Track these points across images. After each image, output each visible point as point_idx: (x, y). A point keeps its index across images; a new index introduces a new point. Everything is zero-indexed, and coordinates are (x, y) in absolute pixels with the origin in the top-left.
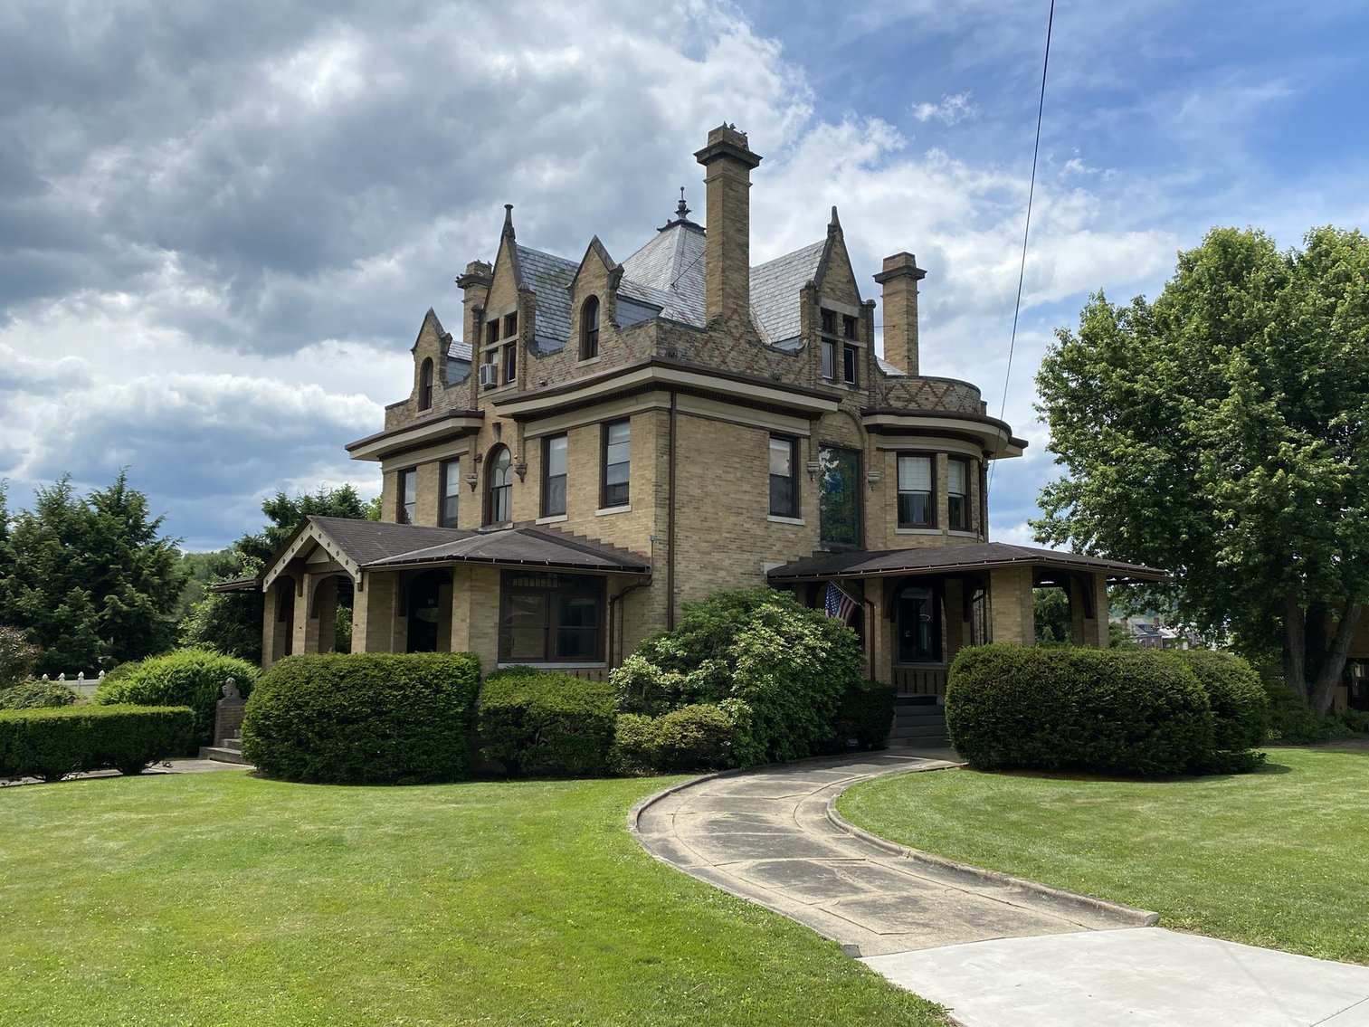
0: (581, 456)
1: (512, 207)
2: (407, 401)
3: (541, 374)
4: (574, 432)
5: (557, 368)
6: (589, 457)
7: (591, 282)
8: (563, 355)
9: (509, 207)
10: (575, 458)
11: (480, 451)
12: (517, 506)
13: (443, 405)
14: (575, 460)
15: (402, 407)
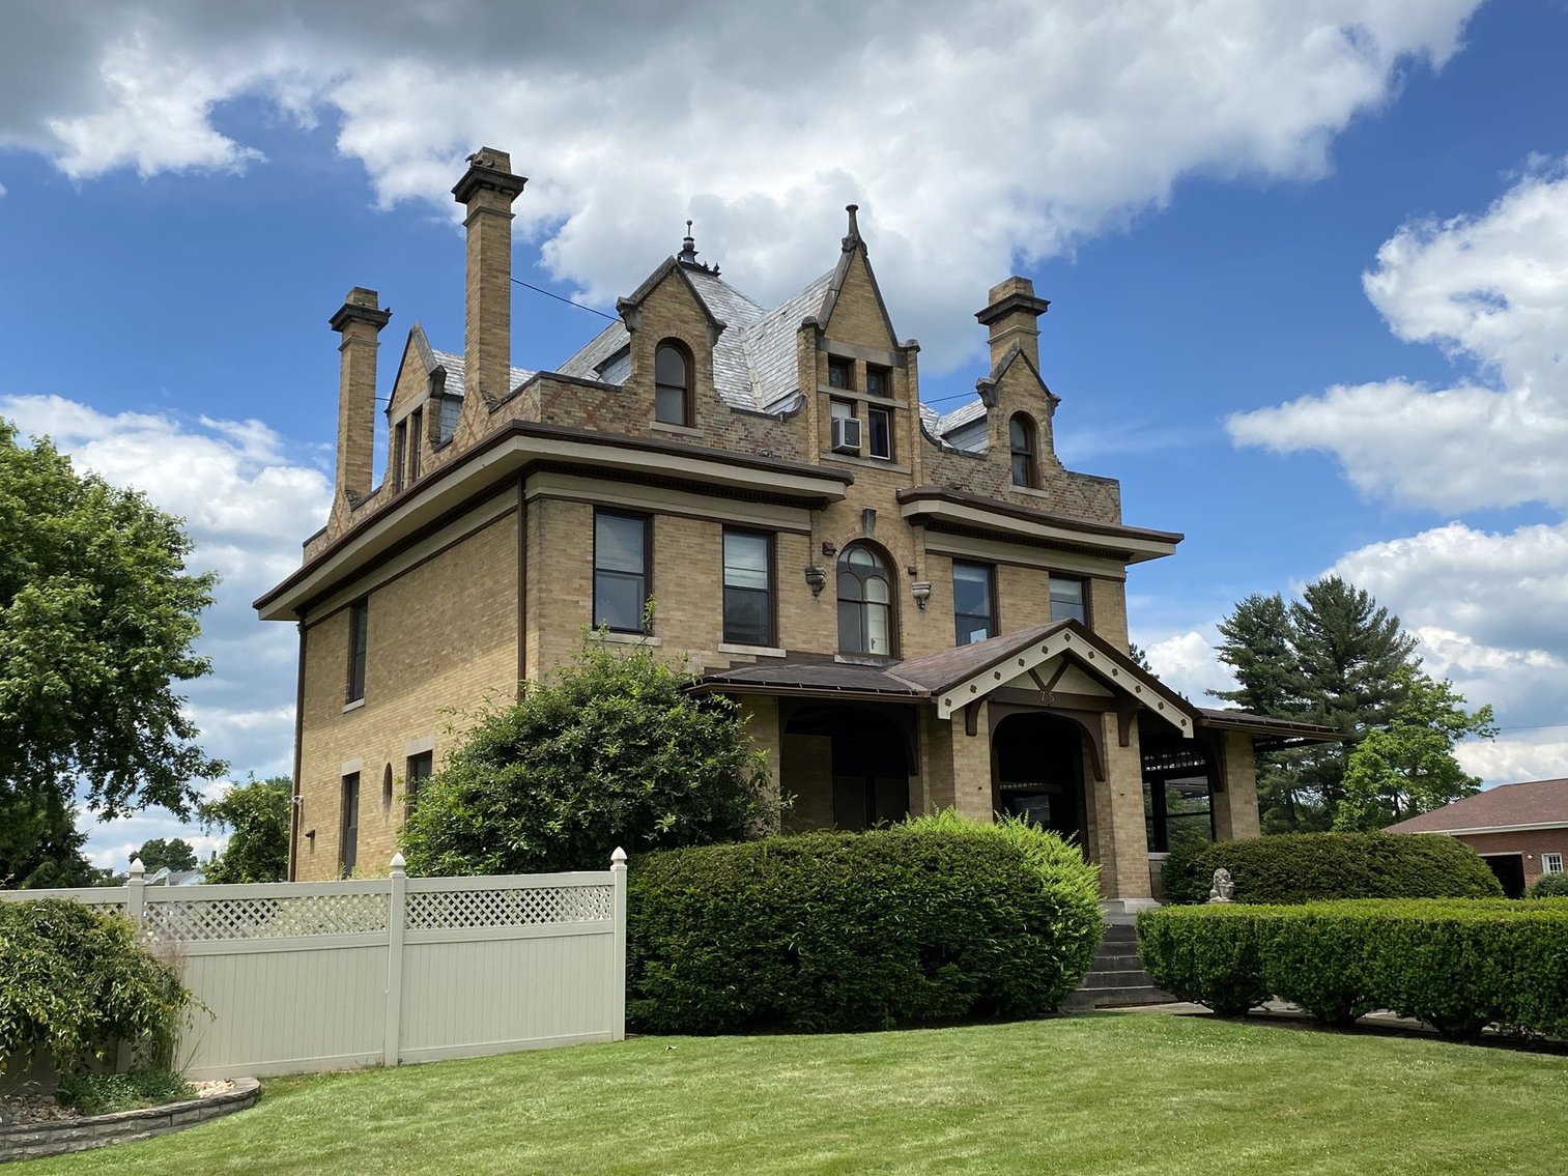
0: (1021, 603)
1: (855, 208)
2: (618, 389)
3: (950, 475)
4: (1008, 568)
5: (978, 478)
6: (1035, 608)
7: (1023, 396)
8: (986, 465)
9: (852, 209)
10: (1012, 602)
11: (827, 537)
12: (913, 640)
13: (734, 436)
14: (1013, 605)
15: (601, 395)
